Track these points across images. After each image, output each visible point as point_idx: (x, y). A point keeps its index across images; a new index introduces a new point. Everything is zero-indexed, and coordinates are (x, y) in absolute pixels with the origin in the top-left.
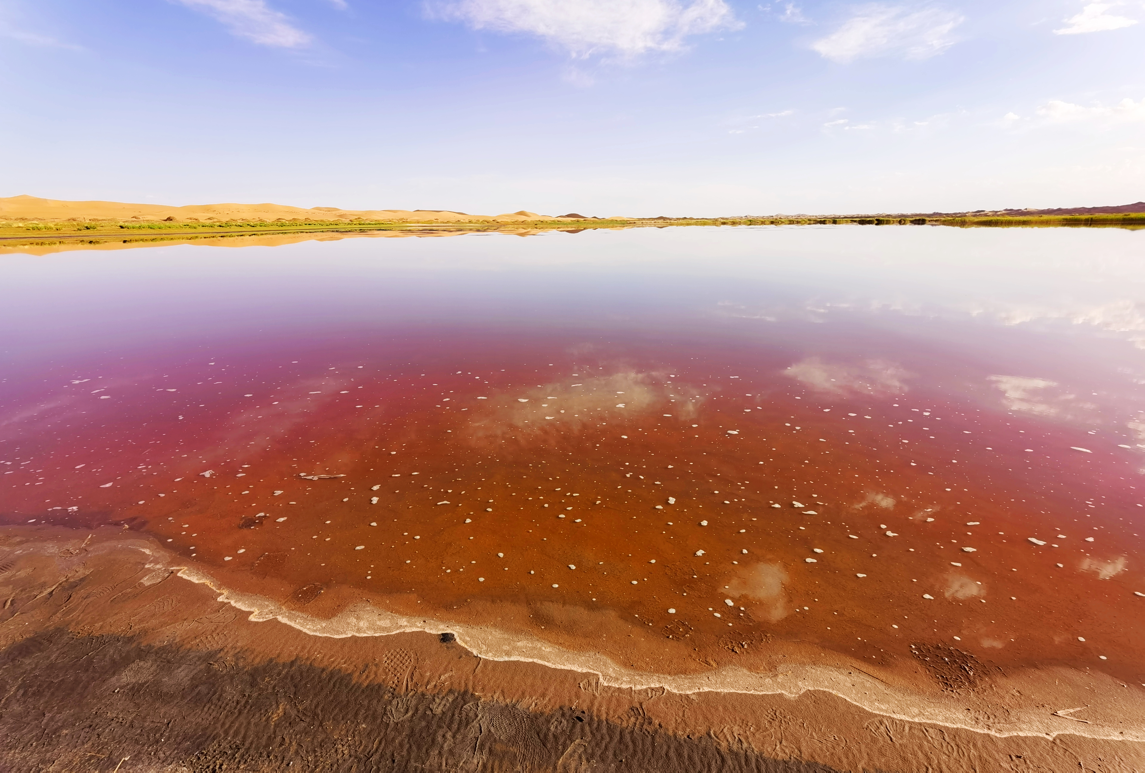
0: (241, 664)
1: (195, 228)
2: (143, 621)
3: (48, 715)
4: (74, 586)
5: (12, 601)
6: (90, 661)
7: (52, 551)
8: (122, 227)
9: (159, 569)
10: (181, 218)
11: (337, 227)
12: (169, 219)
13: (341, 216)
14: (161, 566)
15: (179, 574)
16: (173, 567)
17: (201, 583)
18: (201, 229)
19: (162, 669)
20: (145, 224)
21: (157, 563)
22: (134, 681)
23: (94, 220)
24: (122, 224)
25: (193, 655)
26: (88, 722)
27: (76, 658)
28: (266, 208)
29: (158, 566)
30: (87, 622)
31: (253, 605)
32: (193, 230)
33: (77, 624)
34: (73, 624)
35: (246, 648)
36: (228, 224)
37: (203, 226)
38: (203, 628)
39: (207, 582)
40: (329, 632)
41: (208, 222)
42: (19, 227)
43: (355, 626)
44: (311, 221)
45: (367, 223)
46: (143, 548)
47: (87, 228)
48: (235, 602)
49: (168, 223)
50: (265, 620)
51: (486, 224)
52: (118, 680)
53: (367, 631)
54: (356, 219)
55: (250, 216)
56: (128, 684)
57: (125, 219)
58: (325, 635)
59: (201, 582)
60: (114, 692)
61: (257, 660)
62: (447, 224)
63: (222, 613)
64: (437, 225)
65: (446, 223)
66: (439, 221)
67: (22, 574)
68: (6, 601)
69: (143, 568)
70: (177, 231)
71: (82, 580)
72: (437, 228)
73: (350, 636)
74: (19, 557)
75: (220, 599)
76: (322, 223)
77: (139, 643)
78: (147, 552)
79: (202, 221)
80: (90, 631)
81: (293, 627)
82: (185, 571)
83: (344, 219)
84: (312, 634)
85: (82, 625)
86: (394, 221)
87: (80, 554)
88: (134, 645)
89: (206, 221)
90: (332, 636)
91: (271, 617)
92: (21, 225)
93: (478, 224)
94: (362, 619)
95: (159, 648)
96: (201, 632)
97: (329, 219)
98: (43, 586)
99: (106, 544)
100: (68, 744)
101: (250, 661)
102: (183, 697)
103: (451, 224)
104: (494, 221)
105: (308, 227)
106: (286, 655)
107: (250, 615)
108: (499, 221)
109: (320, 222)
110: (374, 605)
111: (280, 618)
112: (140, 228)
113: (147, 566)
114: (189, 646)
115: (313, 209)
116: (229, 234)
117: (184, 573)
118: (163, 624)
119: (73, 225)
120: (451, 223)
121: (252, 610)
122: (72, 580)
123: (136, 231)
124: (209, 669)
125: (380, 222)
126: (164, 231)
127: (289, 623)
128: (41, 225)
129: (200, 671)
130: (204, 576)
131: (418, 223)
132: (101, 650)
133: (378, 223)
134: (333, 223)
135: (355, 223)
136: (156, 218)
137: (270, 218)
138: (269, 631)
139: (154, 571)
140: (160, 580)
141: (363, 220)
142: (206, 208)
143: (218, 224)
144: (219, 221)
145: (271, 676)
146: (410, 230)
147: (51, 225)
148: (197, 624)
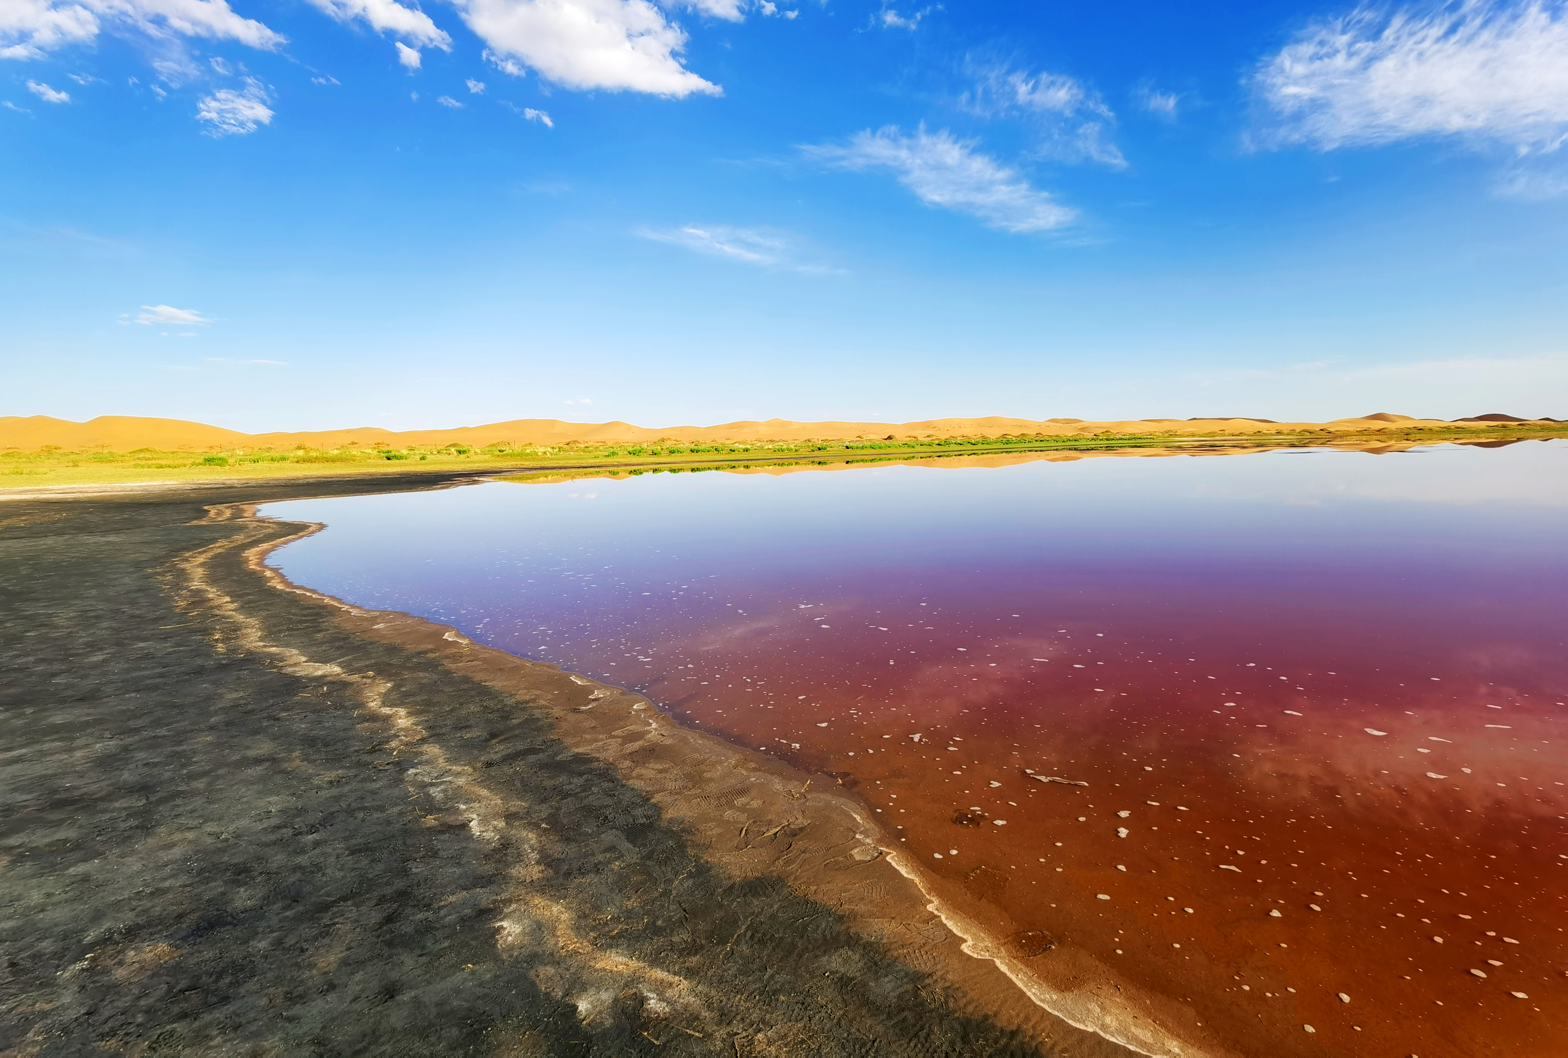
0: (951, 1005)
1: (913, 447)
2: (852, 902)
3: (770, 971)
4: (794, 834)
5: (746, 830)
6: (805, 926)
7: (778, 787)
8: (847, 447)
9: (869, 844)
10: (901, 436)
11: (1077, 443)
12: (890, 438)
13: (1083, 429)
14: (871, 842)
15: (888, 858)
16: (882, 846)
17: (911, 879)
18: (919, 448)
19: (869, 969)
20: (868, 444)
21: (867, 836)
22: (842, 970)
23: (826, 440)
24: (847, 444)
25: (900, 967)
26: (801, 998)
27: (794, 917)
28: (990, 422)
29: (868, 841)
30: (803, 880)
31: (966, 931)
32: (911, 450)
33: (796, 879)
34: (792, 877)
35: (957, 985)
36: (947, 443)
37: (921, 445)
38: (911, 937)
39: (917, 880)
40: (1061, 1011)
41: (927, 440)
42: (769, 449)
43: (1098, 1019)
44: (1044, 436)
45: (1117, 437)
46: (855, 812)
47: (819, 449)
48: (947, 918)
49: (888, 442)
50: (979, 957)
51: (1308, 435)
52: (829, 962)
53: (1116, 1035)
54: (1103, 433)
55: (972, 433)
56: (837, 972)
57: (851, 439)
58: (1056, 1013)
59: (910, 877)
60: (824, 974)
61: (970, 1009)
62: (1240, 437)
63: (931, 927)
64: (1223, 438)
65: (1237, 435)
66: (1226, 432)
67: (755, 804)
68: (742, 829)
69: (854, 837)
70: (895, 451)
71: (801, 829)
72: (1222, 443)
73: (1091, 1030)
74: (753, 785)
75: (930, 908)
76: (1057, 438)
77: (849, 927)
78: (858, 818)
79: (921, 439)
80: (806, 892)
81: (1015, 984)
82: (894, 856)
83: (1086, 434)
84: (1038, 1003)
85: (799, 882)
86: (1157, 434)
87: (800, 799)
88: (843, 927)
89: (924, 439)
90: (1065, 1019)
91: (986, 956)
92: (770, 447)
93: (1294, 435)
94: (1109, 1012)
95: (867, 943)
96: (909, 942)
97: (1066, 434)
98: (770, 823)
99: (822, 796)
100: (784, 1014)
101: (962, 1005)
102: (889, 1017)
103: (1244, 437)
104: (1322, 430)
105: (1039, 444)
106: (1005, 1018)
107: (963, 943)
108: (1331, 430)
109: (1054, 438)
110: (1127, 999)
111: (998, 962)
112: (862, 448)
113: (857, 836)
114: (896, 954)
115: (1048, 421)
116: (947, 454)
117: (892, 858)
118: (872, 915)
119: (808, 446)
120: (1246, 435)
121: (965, 937)
122: (792, 826)
123: (859, 452)
124: (916, 995)
125: (1136, 436)
126: (883, 451)
127: (1008, 974)
128: (785, 447)
129: (907, 992)
130: (914, 870)
131: (1193, 436)
132: (814, 919)
133: (1133, 437)
134: (1071, 439)
135: (1101, 438)
136: (876, 437)
137: (993, 434)
138: (985, 974)
139: (864, 844)
140: (869, 858)
141: (1113, 433)
142: (927, 425)
143: (937, 442)
144: (938, 439)
145: (987, 1040)
146: (1179, 447)
147: (792, 446)
148: (904, 930)
